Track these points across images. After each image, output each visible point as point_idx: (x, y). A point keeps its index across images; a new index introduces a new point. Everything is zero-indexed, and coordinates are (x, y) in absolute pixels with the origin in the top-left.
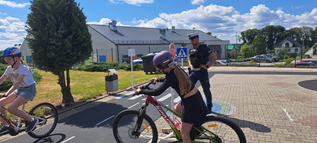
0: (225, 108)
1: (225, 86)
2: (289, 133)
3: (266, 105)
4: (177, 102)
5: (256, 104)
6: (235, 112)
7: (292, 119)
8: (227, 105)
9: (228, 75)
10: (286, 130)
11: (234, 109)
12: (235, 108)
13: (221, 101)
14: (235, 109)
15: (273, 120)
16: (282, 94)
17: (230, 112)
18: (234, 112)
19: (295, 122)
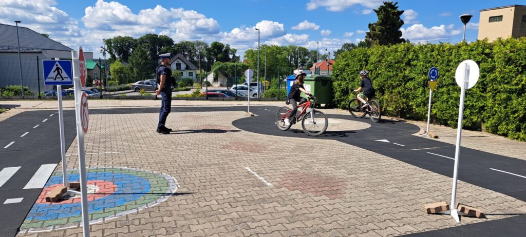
0: (157, 182)
1: (124, 137)
2: (284, 208)
3: (217, 165)
4: (42, 187)
5: (201, 166)
6: (179, 186)
7: (268, 182)
8: (155, 175)
9: (114, 115)
10: (275, 204)
11: (174, 181)
12: (173, 178)
13: (138, 169)
14: (176, 181)
15: (248, 190)
16: (225, 143)
17: (170, 188)
18: (178, 188)
19: (278, 188)
